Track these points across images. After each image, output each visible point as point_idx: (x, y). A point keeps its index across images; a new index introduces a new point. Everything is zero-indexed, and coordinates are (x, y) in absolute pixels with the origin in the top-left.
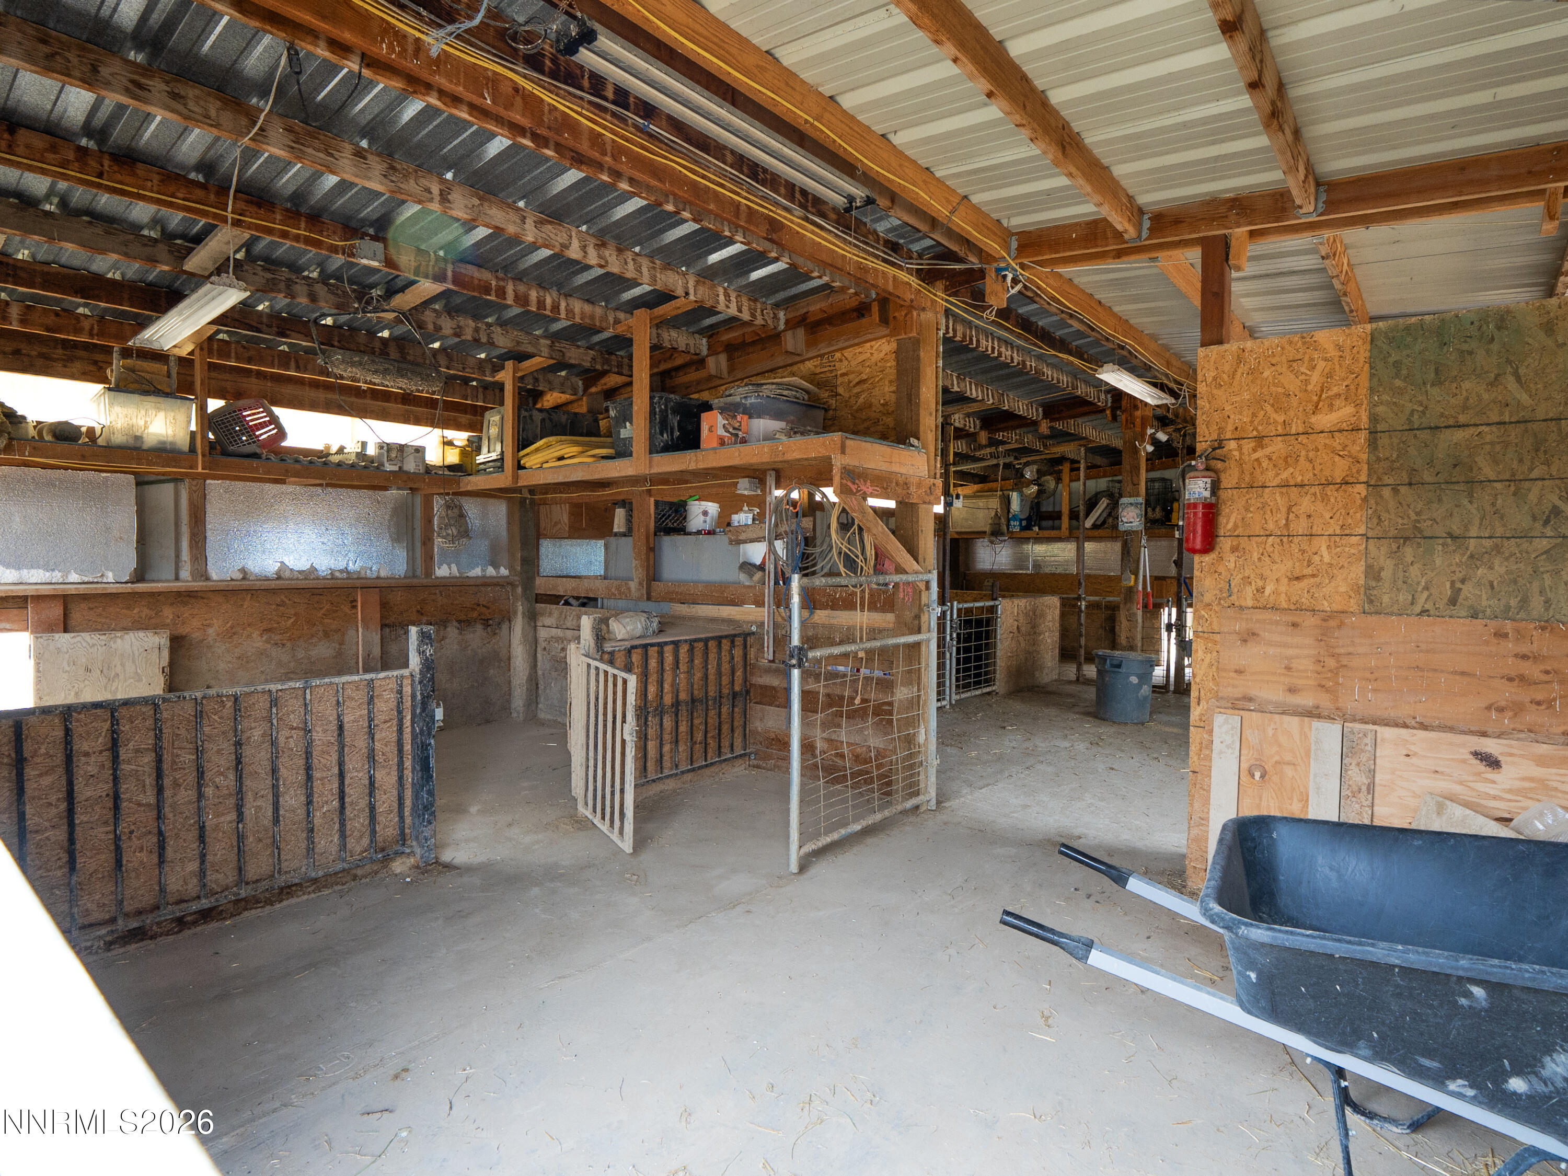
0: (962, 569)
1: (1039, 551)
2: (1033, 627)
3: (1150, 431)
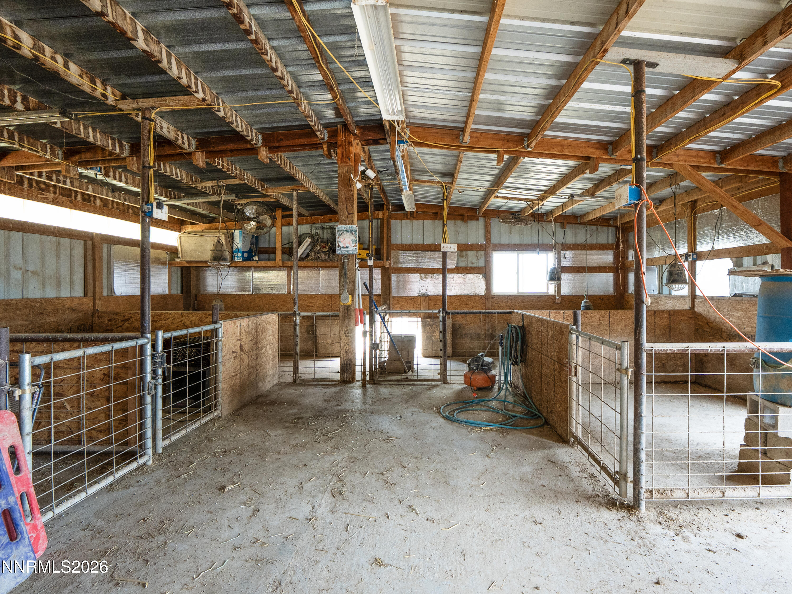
0: (193, 291)
1: (259, 276)
2: (256, 343)
3: (361, 168)
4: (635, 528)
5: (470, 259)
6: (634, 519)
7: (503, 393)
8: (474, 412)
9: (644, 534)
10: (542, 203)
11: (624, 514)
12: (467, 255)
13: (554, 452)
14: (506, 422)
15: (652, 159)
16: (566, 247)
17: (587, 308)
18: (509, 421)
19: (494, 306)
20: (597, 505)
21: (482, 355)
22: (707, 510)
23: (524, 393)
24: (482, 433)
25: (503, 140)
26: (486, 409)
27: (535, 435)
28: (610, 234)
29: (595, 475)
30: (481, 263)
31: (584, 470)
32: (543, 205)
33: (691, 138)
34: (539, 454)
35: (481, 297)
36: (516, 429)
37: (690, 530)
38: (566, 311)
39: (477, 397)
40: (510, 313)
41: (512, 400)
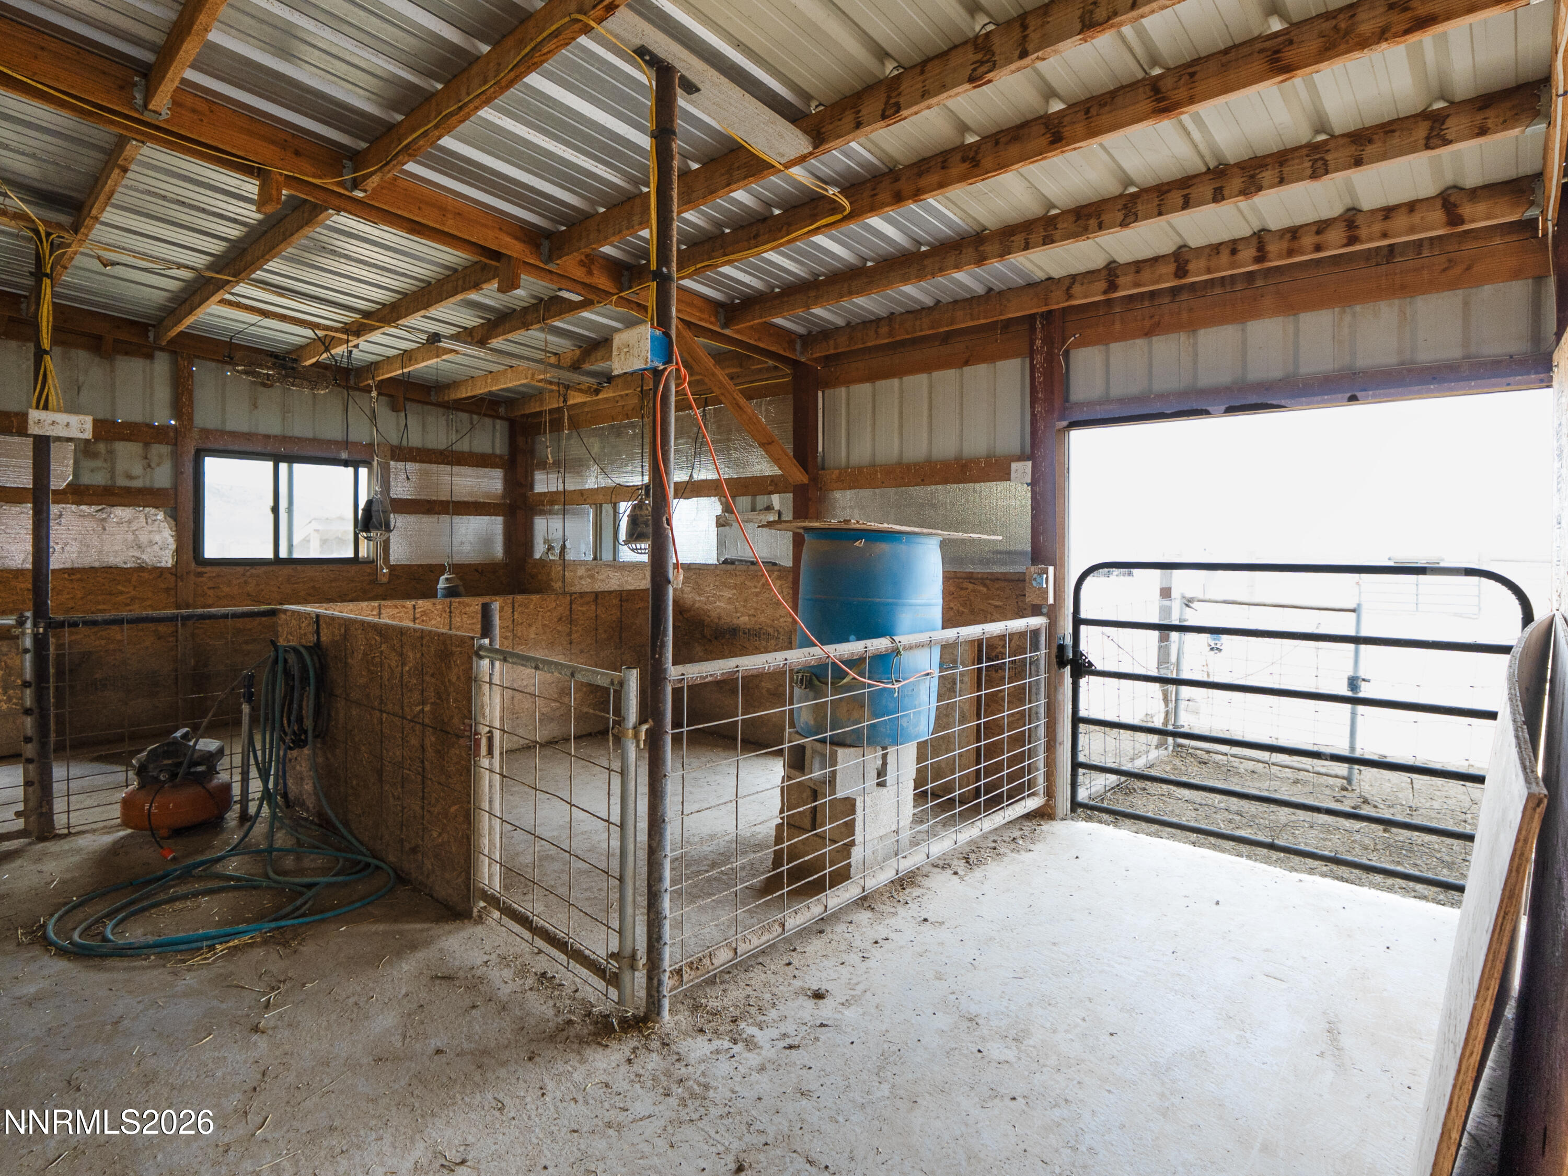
4: (663, 1065)
5: (122, 465)
6: (655, 1045)
7: (260, 828)
8: (178, 905)
9: (683, 1070)
10: (355, 342)
11: (634, 1043)
12: (111, 452)
13: (441, 950)
14: (289, 908)
15: (621, 291)
16: (402, 453)
17: (451, 592)
18: (298, 903)
19: (204, 595)
20: (575, 1046)
21: (185, 736)
22: (760, 967)
23: (320, 814)
24: (220, 963)
25: (284, 145)
26: (211, 885)
27: (378, 920)
28: (498, 435)
29: (550, 975)
30: (162, 477)
31: (523, 972)
32: (356, 346)
33: (699, 266)
34: (405, 967)
35: (160, 572)
36: (323, 921)
37: (750, 1021)
38: (420, 602)
39: (174, 859)
40: (273, 613)
41: (290, 843)
